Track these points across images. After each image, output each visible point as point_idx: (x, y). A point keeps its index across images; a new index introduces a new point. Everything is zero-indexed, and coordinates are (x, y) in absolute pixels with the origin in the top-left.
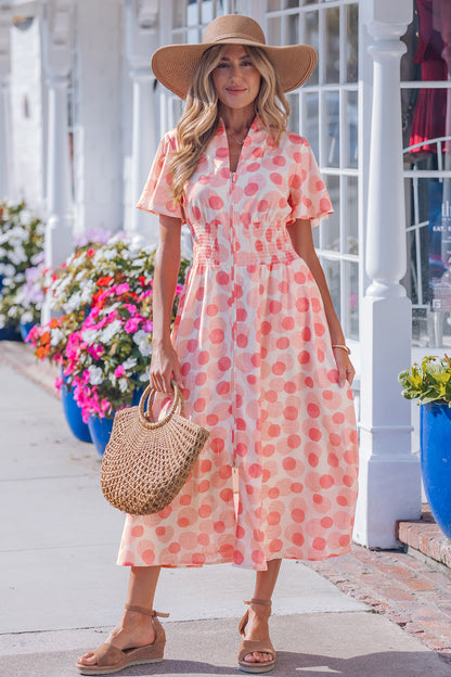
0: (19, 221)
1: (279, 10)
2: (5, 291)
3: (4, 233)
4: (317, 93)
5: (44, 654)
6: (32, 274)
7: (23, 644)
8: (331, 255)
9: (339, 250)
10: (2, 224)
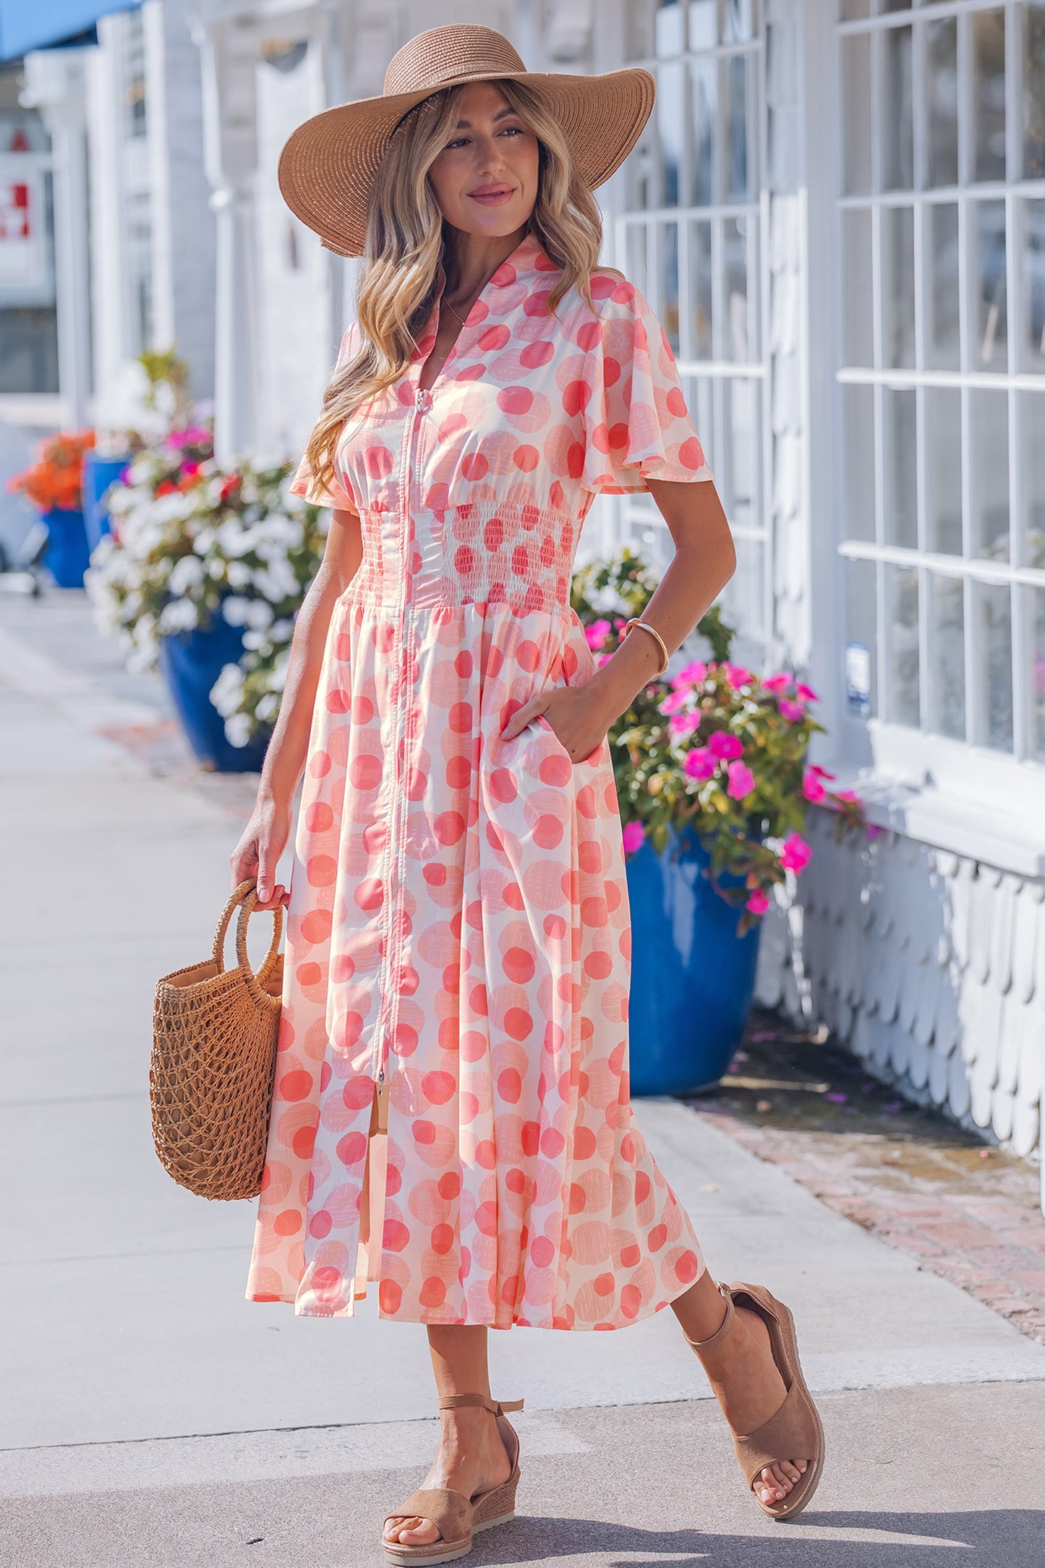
0: (280, 503)
1: (866, 16)
2: (250, 661)
3: (246, 528)
4: (955, 205)
8: (992, 572)
9: (1008, 561)
10: (242, 508)
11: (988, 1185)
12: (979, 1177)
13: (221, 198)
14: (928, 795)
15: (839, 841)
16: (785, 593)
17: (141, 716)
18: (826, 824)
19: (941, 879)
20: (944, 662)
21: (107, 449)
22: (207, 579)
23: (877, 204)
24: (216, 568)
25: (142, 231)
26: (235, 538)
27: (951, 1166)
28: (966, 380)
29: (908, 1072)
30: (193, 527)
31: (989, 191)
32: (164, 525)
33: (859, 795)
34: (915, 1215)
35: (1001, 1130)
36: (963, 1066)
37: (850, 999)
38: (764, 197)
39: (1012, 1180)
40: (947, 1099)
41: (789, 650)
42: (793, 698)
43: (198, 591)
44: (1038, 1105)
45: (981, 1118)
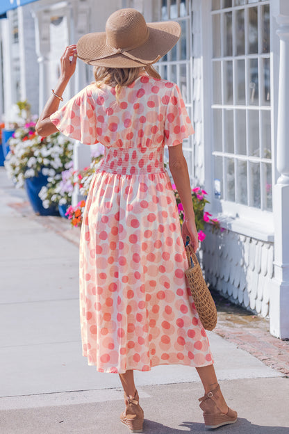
0: (57, 142)
1: (219, 9)
2: (49, 185)
3: (48, 149)
4: (244, 60)
5: (86, 404)
6: (65, 175)
7: (73, 398)
8: (255, 159)
9: (259, 156)
10: (47, 144)
11: (255, 325)
12: (252, 323)
13: (40, 60)
14: (237, 219)
15: (213, 232)
16: (197, 165)
17: (19, 200)
18: (209, 228)
19: (241, 243)
20: (241, 184)
21: (8, 128)
22: (37, 163)
23: (222, 60)
24: (40, 160)
25: (18, 69)
26: (45, 152)
27: (244, 320)
28: (247, 108)
29: (232, 295)
30: (34, 149)
31: (254, 56)
32: (25, 148)
33: (218, 220)
34: (235, 333)
35: (258, 311)
36: (247, 293)
37: (216, 275)
38: (191, 58)
39: (261, 324)
40: (243, 302)
41: (199, 181)
42: (200, 193)
43: (35, 166)
44: (269, 303)
45: (252, 308)
